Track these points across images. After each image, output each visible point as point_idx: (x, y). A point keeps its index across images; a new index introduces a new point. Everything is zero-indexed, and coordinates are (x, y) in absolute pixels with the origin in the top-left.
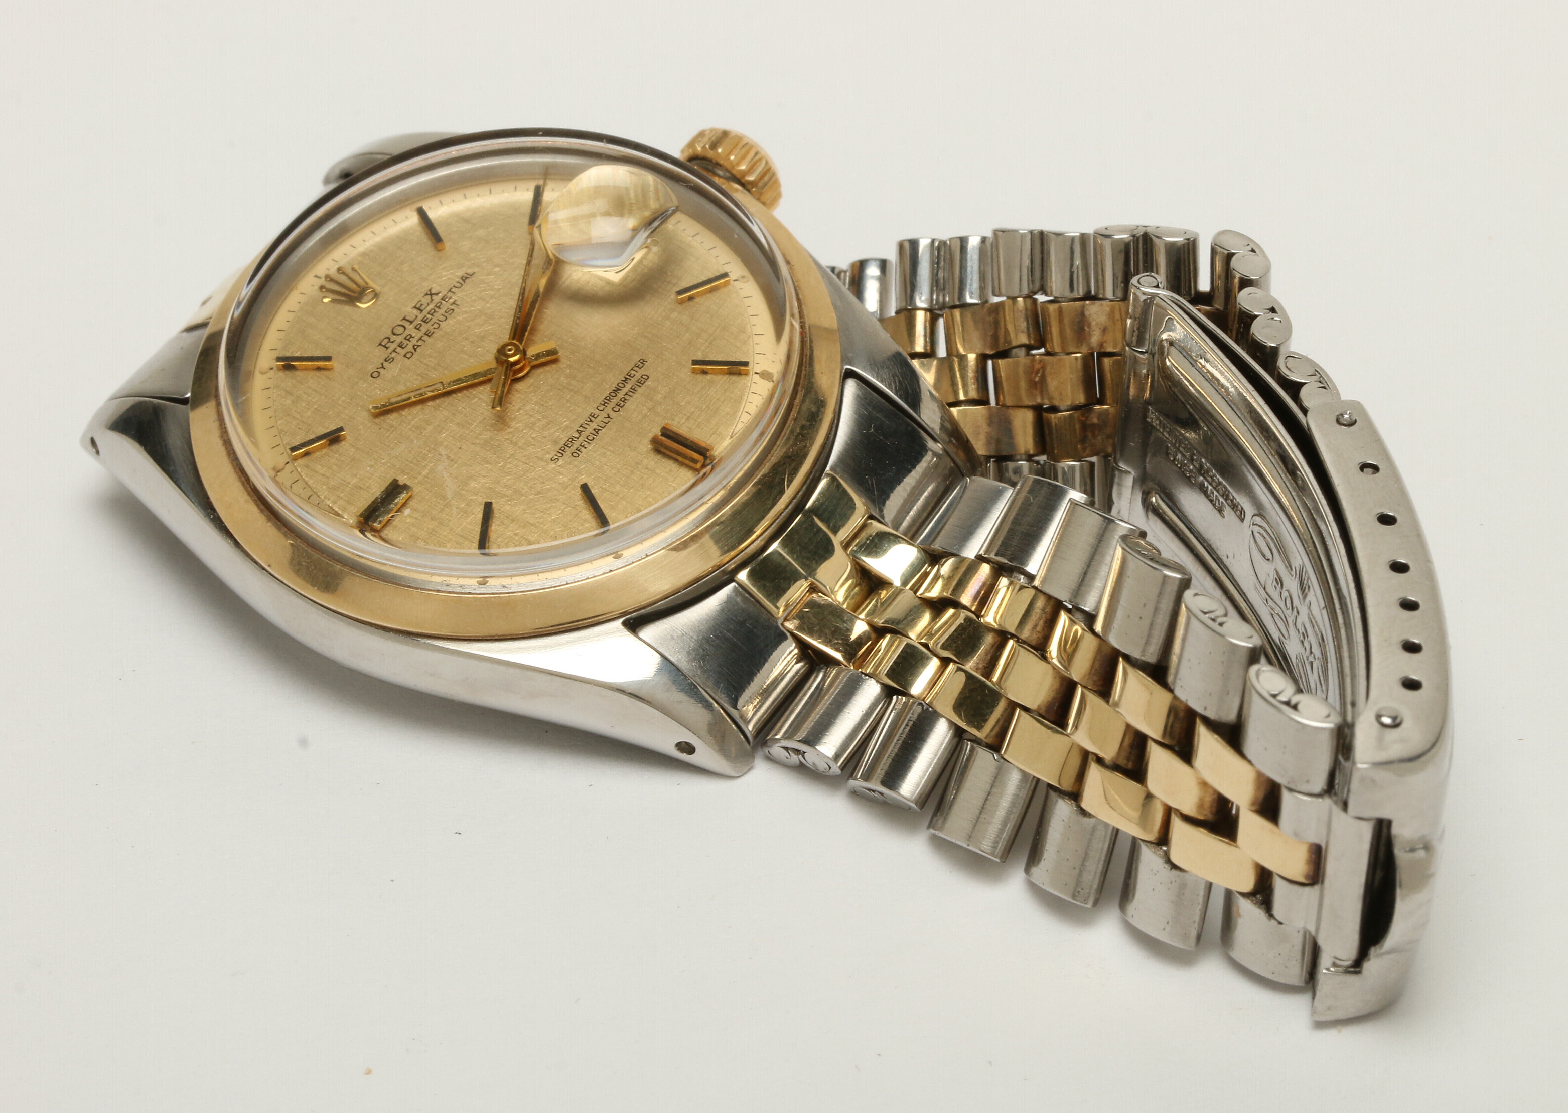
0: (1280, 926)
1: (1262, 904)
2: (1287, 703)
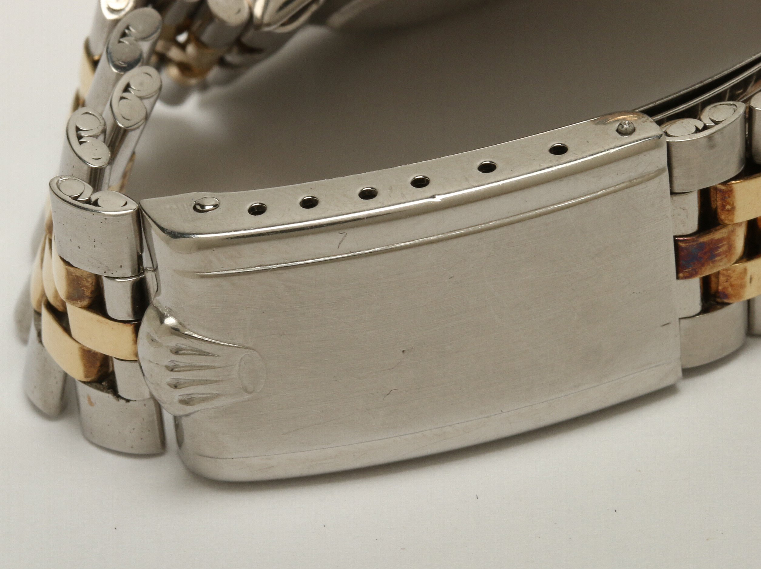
0: (128, 403)
1: (109, 389)
2: (88, 202)
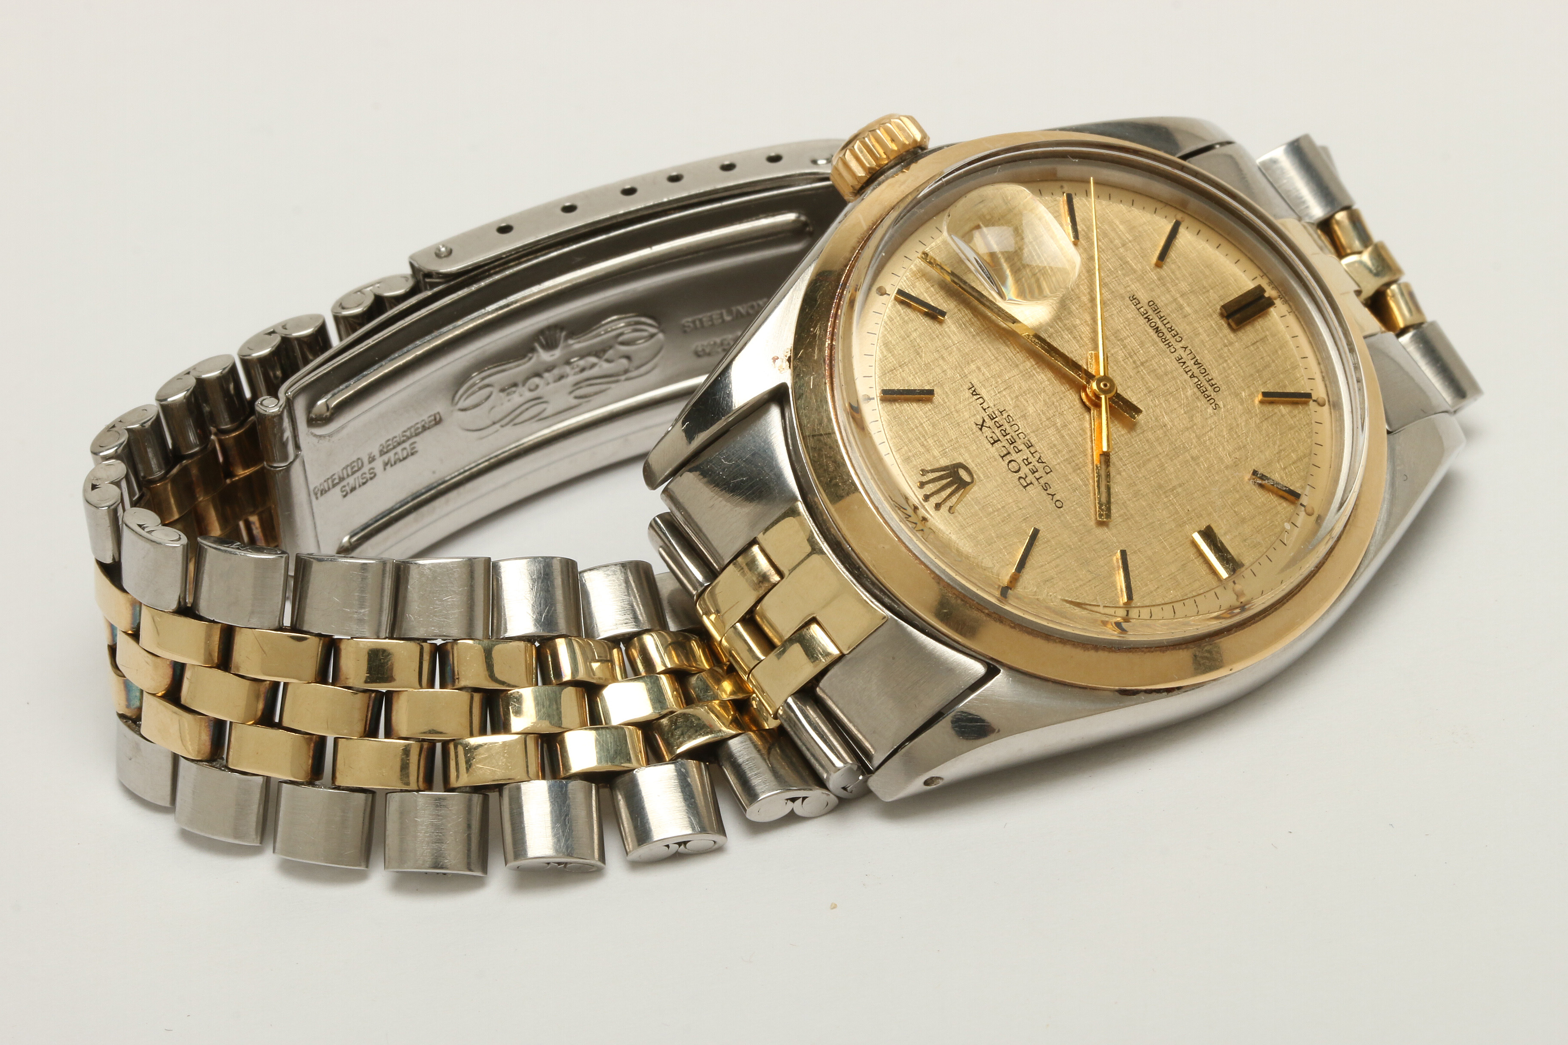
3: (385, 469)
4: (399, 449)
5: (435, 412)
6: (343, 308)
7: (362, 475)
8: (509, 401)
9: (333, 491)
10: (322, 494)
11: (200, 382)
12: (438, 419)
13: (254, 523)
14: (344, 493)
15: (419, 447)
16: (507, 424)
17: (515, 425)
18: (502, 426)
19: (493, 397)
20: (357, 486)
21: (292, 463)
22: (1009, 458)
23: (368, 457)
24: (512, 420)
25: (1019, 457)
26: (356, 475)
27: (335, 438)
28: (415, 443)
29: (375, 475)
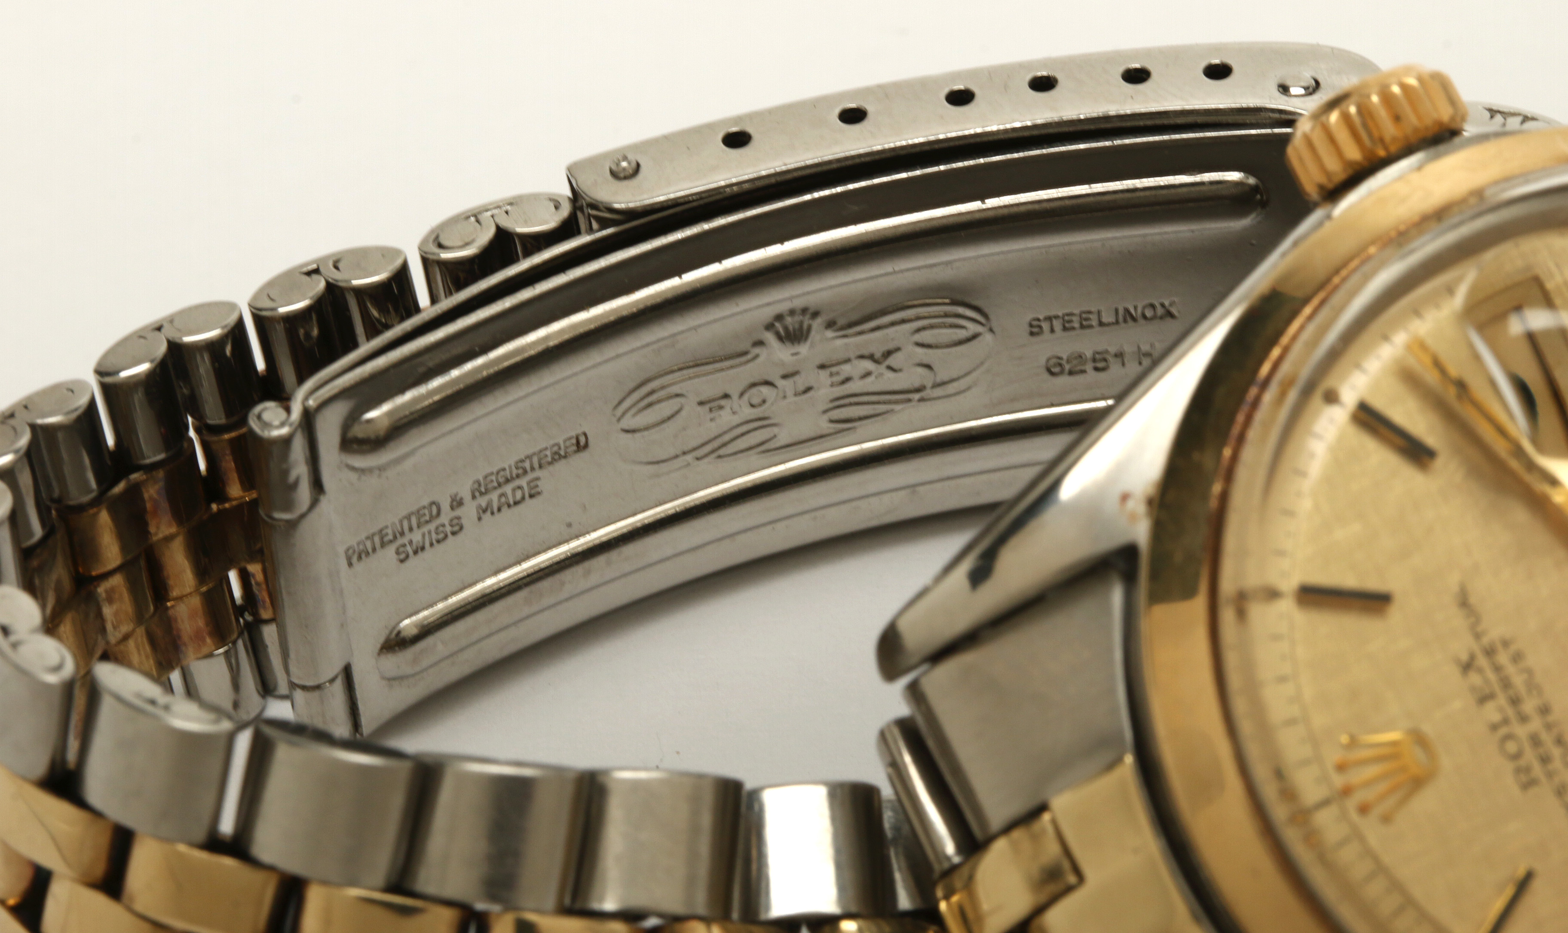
3: (480, 519)
4: (508, 489)
5: (579, 431)
6: (440, 246)
7: (437, 528)
8: (712, 420)
9: (380, 553)
10: (360, 558)
11: (175, 349)
12: (582, 440)
13: (254, 576)
14: (402, 556)
15: (543, 485)
16: (706, 456)
17: (720, 457)
18: (698, 459)
19: (684, 413)
20: (427, 545)
21: (303, 516)
22: (1503, 731)
23: (449, 500)
24: (713, 451)
25: (1521, 731)
26: (425, 529)
27: (391, 473)
28: (538, 479)
29: (461, 528)
